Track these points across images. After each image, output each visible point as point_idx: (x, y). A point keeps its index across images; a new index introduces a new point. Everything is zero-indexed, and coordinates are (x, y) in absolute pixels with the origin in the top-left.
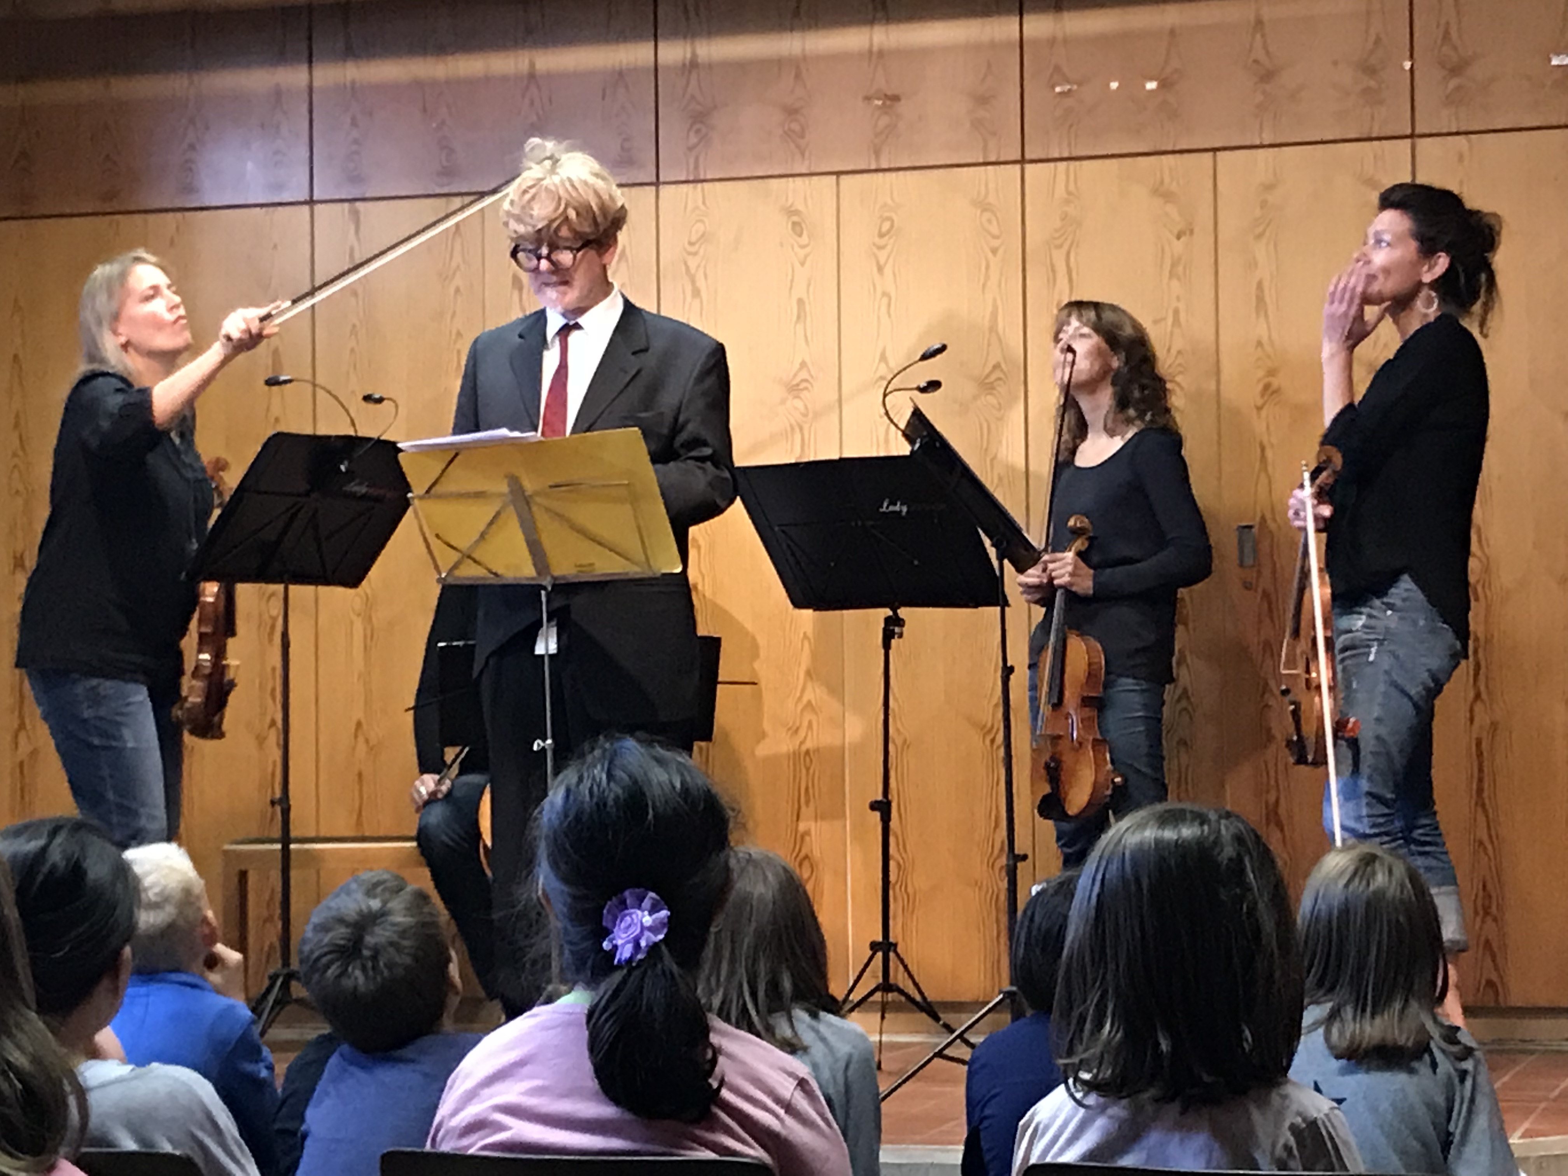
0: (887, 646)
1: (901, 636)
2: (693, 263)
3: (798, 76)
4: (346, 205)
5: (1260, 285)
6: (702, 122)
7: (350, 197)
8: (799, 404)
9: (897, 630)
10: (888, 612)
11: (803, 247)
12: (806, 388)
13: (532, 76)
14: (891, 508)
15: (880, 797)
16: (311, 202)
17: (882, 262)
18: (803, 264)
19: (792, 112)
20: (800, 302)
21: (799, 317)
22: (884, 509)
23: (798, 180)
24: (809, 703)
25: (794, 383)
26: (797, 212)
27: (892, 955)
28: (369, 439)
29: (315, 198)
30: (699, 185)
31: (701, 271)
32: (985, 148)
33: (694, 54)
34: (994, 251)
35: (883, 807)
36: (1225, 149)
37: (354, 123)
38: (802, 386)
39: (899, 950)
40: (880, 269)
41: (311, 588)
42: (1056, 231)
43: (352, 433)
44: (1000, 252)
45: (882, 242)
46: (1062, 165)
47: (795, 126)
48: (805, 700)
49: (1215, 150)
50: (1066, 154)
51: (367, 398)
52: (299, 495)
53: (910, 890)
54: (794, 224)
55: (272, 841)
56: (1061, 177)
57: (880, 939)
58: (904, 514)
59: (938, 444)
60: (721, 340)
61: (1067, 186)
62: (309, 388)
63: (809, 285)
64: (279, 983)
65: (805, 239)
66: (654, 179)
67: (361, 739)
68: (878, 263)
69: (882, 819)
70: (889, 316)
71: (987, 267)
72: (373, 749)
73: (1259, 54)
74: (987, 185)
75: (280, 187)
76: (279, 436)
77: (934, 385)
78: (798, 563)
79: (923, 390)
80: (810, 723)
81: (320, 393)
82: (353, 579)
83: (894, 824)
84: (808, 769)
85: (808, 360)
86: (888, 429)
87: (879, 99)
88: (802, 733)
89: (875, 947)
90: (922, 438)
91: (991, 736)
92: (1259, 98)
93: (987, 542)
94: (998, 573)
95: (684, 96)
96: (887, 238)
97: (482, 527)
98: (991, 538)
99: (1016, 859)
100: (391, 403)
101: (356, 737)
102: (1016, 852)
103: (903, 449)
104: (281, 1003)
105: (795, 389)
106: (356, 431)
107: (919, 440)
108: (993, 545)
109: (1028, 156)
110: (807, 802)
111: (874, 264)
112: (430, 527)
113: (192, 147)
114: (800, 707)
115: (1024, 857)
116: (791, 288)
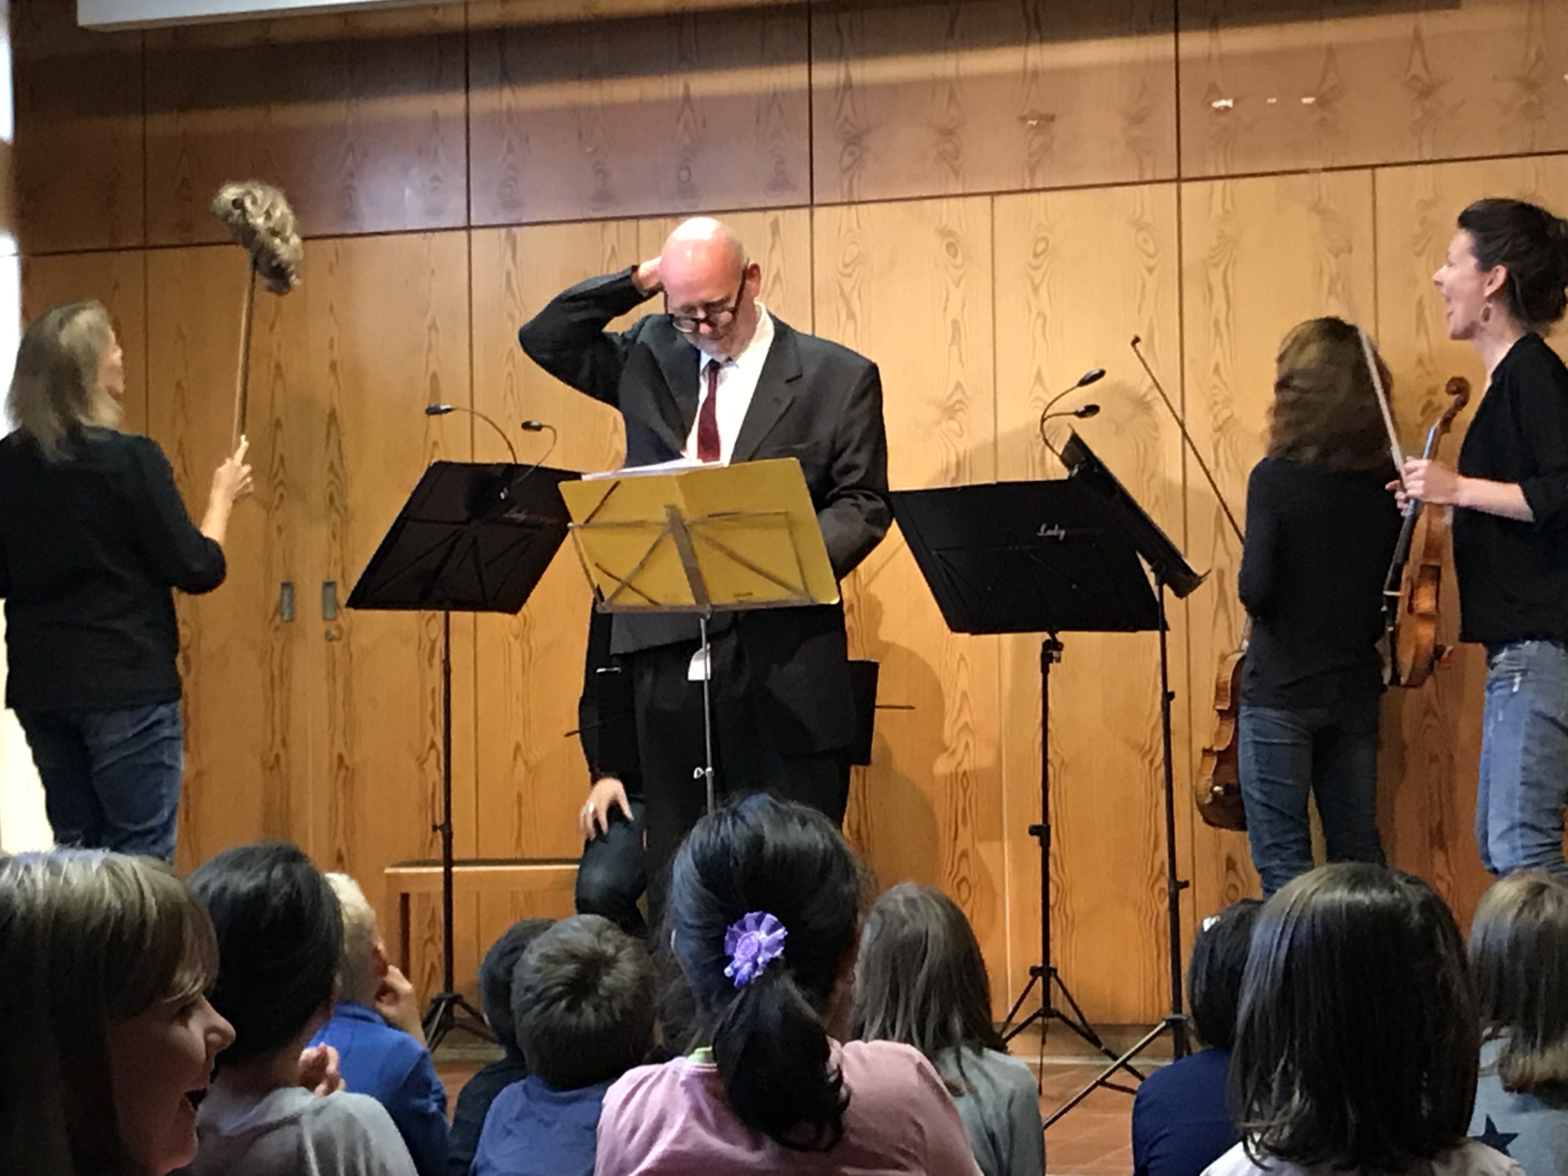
0: (1045, 671)
1: (1059, 660)
2: (847, 284)
3: (951, 96)
4: (503, 231)
5: (1420, 303)
6: (855, 144)
7: (506, 222)
8: (955, 426)
9: (1055, 654)
10: (1047, 636)
11: (956, 268)
12: (961, 409)
13: (687, 98)
14: (1049, 533)
15: (1039, 822)
16: (468, 228)
17: (1037, 282)
18: (957, 285)
19: (948, 133)
20: (955, 322)
21: (953, 337)
22: (1041, 534)
23: (953, 201)
24: (966, 725)
25: (950, 403)
26: (951, 233)
27: (1053, 980)
28: (529, 467)
29: (472, 224)
30: (854, 207)
31: (855, 294)
32: (1141, 169)
33: (848, 77)
34: (1150, 270)
35: (1042, 832)
36: (1384, 166)
37: (510, 149)
38: (957, 407)
39: (1059, 974)
40: (1036, 289)
41: (470, 615)
42: (1213, 249)
43: (511, 460)
44: (1156, 272)
45: (1036, 262)
46: (1219, 184)
47: (950, 147)
48: (961, 723)
49: (1374, 167)
50: (1223, 173)
51: (527, 426)
52: (461, 523)
53: (1068, 911)
54: (949, 246)
55: (435, 864)
56: (1217, 198)
57: (1040, 965)
58: (1061, 538)
59: (1096, 470)
60: (874, 361)
61: (1223, 205)
62: (468, 414)
63: (964, 306)
64: (443, 1005)
65: (959, 261)
66: (809, 202)
67: (520, 761)
68: (1033, 284)
69: (1042, 844)
70: (1045, 338)
71: (1144, 286)
72: (532, 770)
73: (1417, 69)
74: (1142, 205)
75: (435, 212)
76: (439, 464)
77: (1092, 410)
78: (953, 584)
79: (1081, 415)
80: (967, 745)
81: (478, 420)
82: (513, 605)
83: (1053, 847)
84: (965, 792)
85: (962, 381)
86: (1043, 451)
87: (1033, 119)
88: (958, 756)
89: (1035, 972)
90: (1082, 463)
91: (1150, 757)
92: (1418, 115)
93: (1146, 566)
94: (1158, 599)
95: (837, 117)
96: (1042, 257)
97: (642, 556)
98: (1150, 562)
99: (1177, 886)
100: (550, 432)
101: (515, 759)
102: (1179, 879)
103: (1061, 473)
104: (446, 1025)
105: (950, 411)
106: (515, 459)
107: (1077, 466)
108: (1153, 570)
109: (1184, 175)
110: (965, 824)
111: (1029, 285)
112: (590, 557)
113: (351, 175)
114: (957, 728)
115: (1186, 884)
116: (945, 309)
